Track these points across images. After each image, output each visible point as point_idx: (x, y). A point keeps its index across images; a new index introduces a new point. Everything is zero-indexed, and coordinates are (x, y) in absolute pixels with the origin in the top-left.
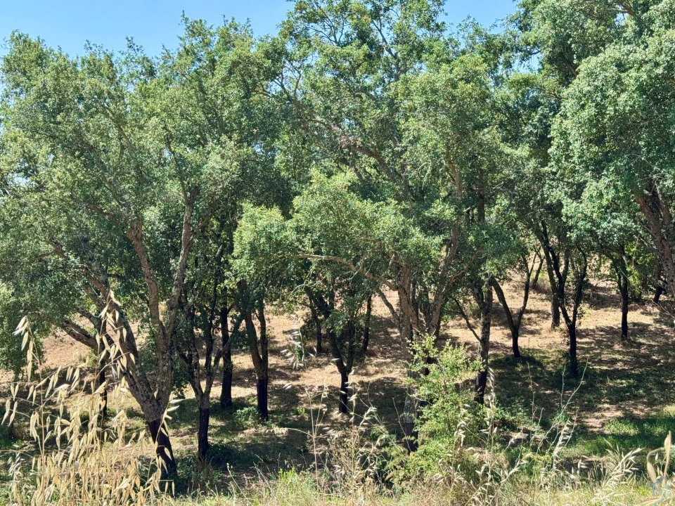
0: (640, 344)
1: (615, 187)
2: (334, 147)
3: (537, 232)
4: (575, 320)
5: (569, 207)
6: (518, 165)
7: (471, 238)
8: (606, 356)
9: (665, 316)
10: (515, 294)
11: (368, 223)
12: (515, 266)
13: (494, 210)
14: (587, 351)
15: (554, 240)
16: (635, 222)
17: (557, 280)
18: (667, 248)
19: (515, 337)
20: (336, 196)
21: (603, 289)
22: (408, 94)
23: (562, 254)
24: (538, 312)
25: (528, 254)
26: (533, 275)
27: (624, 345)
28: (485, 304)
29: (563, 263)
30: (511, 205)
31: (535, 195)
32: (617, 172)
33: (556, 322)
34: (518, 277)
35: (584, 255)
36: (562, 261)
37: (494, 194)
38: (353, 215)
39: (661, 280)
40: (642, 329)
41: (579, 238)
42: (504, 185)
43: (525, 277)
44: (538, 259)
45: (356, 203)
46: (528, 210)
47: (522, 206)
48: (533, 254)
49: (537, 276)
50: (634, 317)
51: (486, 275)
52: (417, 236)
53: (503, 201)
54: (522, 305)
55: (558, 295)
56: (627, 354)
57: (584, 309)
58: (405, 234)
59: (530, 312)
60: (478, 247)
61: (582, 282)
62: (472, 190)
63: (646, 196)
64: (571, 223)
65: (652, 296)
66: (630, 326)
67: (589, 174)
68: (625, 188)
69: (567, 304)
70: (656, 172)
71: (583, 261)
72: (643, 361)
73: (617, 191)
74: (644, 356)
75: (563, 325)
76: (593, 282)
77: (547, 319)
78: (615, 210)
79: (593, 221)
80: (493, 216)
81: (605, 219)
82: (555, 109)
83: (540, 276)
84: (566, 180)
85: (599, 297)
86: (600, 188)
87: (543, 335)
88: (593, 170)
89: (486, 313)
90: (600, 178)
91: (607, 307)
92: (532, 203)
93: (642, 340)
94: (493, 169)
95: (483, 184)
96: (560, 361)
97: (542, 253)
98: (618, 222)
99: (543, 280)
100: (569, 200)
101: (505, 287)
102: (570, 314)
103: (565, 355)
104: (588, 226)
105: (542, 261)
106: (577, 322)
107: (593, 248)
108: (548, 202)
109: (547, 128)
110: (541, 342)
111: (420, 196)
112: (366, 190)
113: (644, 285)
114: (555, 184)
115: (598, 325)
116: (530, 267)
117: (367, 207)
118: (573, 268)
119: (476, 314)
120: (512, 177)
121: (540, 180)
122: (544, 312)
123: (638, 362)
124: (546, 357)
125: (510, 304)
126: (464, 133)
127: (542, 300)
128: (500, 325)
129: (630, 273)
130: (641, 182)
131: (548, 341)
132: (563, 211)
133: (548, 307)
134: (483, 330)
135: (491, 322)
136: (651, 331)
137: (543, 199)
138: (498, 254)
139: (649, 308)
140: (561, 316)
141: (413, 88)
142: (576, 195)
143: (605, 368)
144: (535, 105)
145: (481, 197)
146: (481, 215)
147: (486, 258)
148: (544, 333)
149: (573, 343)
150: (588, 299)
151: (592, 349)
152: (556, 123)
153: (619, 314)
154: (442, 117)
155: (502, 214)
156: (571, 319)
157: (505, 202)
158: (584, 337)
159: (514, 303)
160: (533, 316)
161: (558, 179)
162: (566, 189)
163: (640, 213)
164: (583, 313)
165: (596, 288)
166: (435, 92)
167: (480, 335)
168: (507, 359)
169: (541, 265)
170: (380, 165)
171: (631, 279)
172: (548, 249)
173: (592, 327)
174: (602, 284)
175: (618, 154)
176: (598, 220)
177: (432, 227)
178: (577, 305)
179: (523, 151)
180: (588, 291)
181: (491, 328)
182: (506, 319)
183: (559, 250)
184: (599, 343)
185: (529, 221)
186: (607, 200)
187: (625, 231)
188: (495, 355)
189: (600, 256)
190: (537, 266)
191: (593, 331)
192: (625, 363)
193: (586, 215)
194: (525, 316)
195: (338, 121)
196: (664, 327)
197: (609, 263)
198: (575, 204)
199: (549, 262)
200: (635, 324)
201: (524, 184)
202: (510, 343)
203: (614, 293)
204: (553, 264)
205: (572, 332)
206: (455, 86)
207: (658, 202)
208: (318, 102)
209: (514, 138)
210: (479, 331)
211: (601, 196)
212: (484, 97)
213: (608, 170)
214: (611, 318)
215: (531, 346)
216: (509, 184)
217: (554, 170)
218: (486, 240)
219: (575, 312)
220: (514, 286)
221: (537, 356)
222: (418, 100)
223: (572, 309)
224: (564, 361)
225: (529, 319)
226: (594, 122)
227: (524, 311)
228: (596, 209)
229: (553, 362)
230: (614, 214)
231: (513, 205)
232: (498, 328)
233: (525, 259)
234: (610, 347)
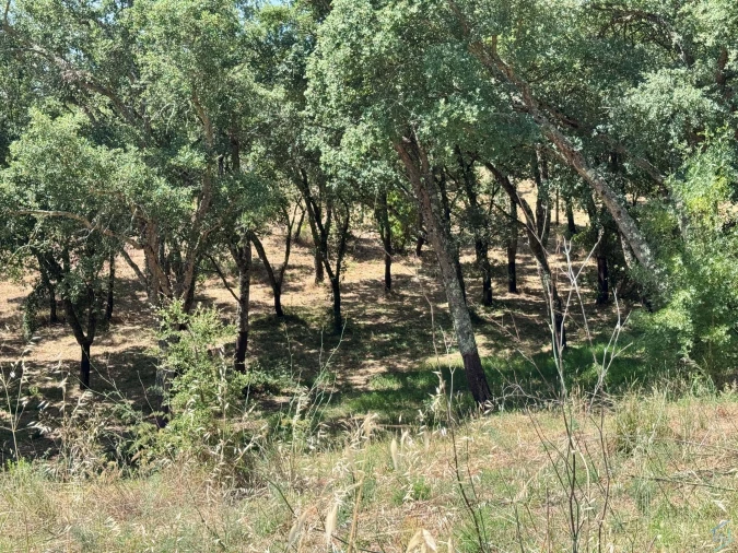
0: (403, 297)
1: (374, 133)
2: (57, 82)
3: (297, 181)
4: (338, 274)
5: (327, 155)
6: (274, 108)
7: (224, 189)
8: (369, 311)
9: (427, 266)
10: (276, 249)
11: (104, 173)
12: (275, 219)
13: (250, 157)
14: (351, 306)
15: (315, 189)
16: (395, 170)
17: (319, 232)
18: (426, 197)
19: (277, 295)
20: (64, 141)
21: (367, 241)
22: (144, 23)
23: (323, 205)
24: (301, 267)
25: (289, 205)
26: (295, 228)
27: (388, 297)
28: (243, 261)
29: (325, 214)
30: (267, 152)
31: (293, 141)
32: (375, 117)
33: (320, 278)
34: (278, 231)
35: (346, 205)
36: (324, 213)
37: (249, 140)
38: (85, 163)
39: (422, 230)
40: (405, 281)
41: (341, 188)
42: (260, 130)
43: (286, 230)
44: (299, 210)
45: (87, 149)
46: (287, 157)
47: (280, 153)
48: (293, 205)
49: (299, 229)
50: (397, 268)
51: (242, 230)
52: (163, 188)
53: (259, 148)
54: (284, 260)
55: (321, 248)
56: (391, 307)
57: (347, 262)
58: (149, 185)
59: (293, 267)
60: (232, 199)
61: (345, 234)
62: (224, 135)
63: (406, 143)
64: (330, 171)
65: (414, 247)
66: (393, 278)
67: (348, 119)
68: (383, 136)
69: (331, 258)
70: (413, 118)
71: (345, 212)
72: (406, 313)
73: (376, 139)
74: (407, 308)
75: (327, 280)
76: (356, 234)
77: (310, 274)
78: (375, 158)
79: (353, 169)
80: (250, 164)
81: (365, 167)
82: (310, 45)
83: (302, 229)
84: (324, 125)
85: (362, 249)
86: (359, 134)
87: (307, 292)
88: (351, 115)
89: (245, 271)
90: (358, 124)
91: (371, 259)
92: (290, 150)
93: (405, 292)
94: (247, 112)
95: (236, 129)
96: (324, 318)
97: (304, 204)
98: (377, 170)
99: (305, 233)
100: (328, 147)
101: (265, 242)
102: (334, 269)
103: (330, 311)
104: (348, 175)
105: (304, 212)
106: (341, 276)
107: (354, 198)
108: (306, 149)
109: (302, 67)
110: (304, 298)
111: (167, 141)
112: (100, 134)
113: (407, 236)
114: (313, 129)
115: (364, 278)
116: (291, 219)
117: (103, 155)
118: (336, 219)
119: (234, 272)
120: (267, 122)
121: (297, 124)
122: (307, 267)
123: (401, 315)
124: (309, 315)
125: (271, 259)
126: (210, 71)
127: (305, 254)
128: (261, 283)
129: (393, 224)
130: (399, 128)
131: (312, 298)
132: (322, 159)
133: (311, 261)
134: (242, 289)
135: (251, 280)
136: (413, 282)
137: (302, 146)
138: (254, 206)
139: (412, 259)
140: (325, 270)
141: (150, 16)
142: (335, 142)
143: (369, 323)
144: (288, 42)
145: (235, 143)
146: (236, 163)
147: (241, 211)
148: (308, 290)
149: (337, 300)
150: (351, 252)
151: (356, 303)
152: (311, 62)
153: (382, 266)
154: (186, 51)
155: (259, 162)
156: (334, 273)
157: (262, 149)
158: (349, 291)
159: (276, 258)
160: (295, 271)
161: (317, 125)
162: (325, 135)
163: (401, 161)
164: (346, 267)
165: (359, 240)
166: (175, 22)
167: (239, 296)
168: (270, 318)
169: (303, 217)
170: (116, 104)
171: (393, 229)
172: (309, 200)
173: (356, 281)
174: (365, 236)
175: (375, 98)
176: (358, 169)
177: (181, 176)
178: (340, 259)
179: (279, 92)
180: (351, 244)
181: (251, 287)
182: (267, 276)
183: (320, 200)
184: (363, 297)
185: (288, 169)
186: (366, 147)
187: (385, 180)
188: (257, 316)
189: (362, 207)
190: (298, 218)
191: (357, 285)
192: (389, 316)
193: (346, 164)
194: (288, 272)
195: (61, 51)
196: (426, 278)
197: (371, 213)
198: (333, 152)
199: (310, 214)
200: (398, 276)
201: (280, 129)
202: (272, 302)
203: (377, 245)
204: (315, 216)
205: (336, 287)
206: (198, 17)
207: (417, 149)
208: (36, 28)
209: (268, 79)
210: (237, 291)
211: (359, 143)
212: (233, 30)
213: (366, 115)
214: (374, 271)
215: (294, 304)
216: (264, 129)
217: (311, 114)
218: (241, 191)
219: (338, 266)
220: (275, 240)
221: (300, 314)
222: (157, 31)
223: (336, 263)
224: (328, 318)
225: (292, 275)
226: (350, 63)
227: (286, 266)
228: (355, 157)
229: (317, 319)
230: (374, 162)
231: (270, 152)
232: (259, 286)
233: (285, 211)
234: (374, 301)
